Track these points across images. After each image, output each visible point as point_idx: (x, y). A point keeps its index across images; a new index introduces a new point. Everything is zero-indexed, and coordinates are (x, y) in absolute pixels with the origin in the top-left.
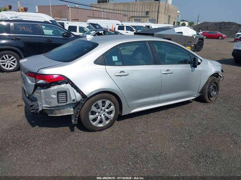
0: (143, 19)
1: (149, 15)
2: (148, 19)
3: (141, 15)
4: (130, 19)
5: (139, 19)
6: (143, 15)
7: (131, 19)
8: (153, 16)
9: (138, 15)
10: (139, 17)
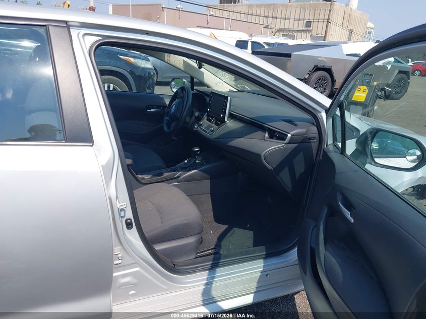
0: (299, 34)
1: (311, 28)
2: (309, 35)
3: (296, 28)
4: (275, 33)
5: (291, 34)
6: (300, 28)
7: (277, 33)
8: (319, 30)
9: (291, 27)
10: (293, 31)
